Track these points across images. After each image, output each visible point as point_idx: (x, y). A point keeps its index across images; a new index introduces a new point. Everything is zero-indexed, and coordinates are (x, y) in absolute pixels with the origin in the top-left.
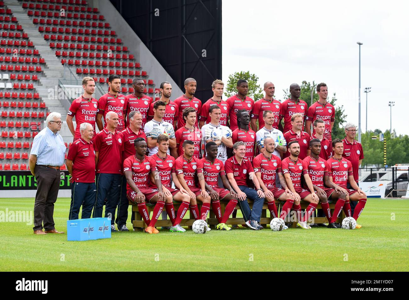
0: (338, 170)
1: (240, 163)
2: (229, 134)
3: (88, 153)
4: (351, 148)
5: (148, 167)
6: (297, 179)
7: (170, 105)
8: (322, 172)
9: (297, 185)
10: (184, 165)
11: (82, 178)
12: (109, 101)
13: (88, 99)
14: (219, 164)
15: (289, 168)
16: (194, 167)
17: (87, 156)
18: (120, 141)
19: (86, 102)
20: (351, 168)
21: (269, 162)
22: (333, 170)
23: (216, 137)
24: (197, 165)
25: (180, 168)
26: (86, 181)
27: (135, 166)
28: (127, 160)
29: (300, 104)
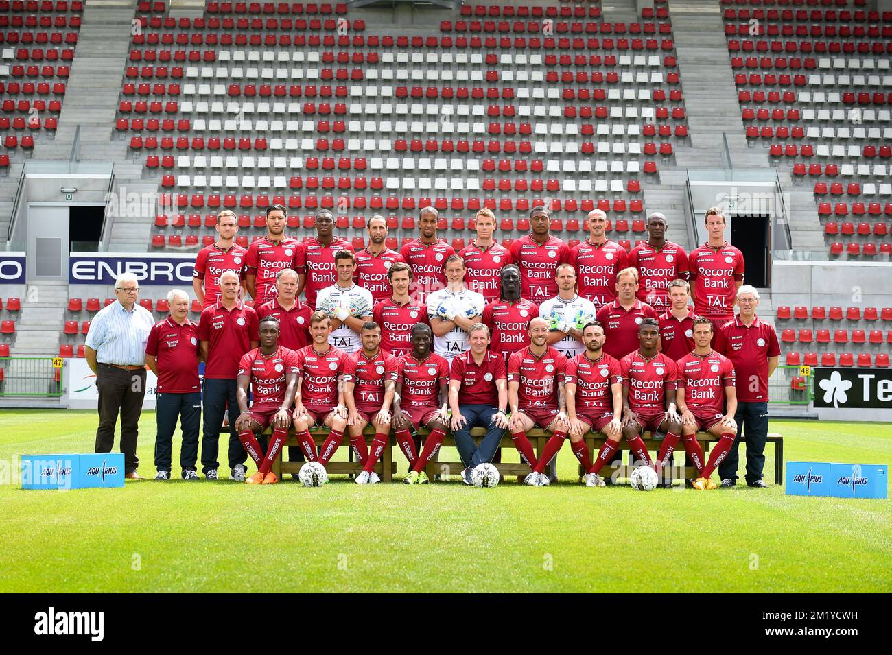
0: (697, 377)
1: (479, 362)
2: (472, 310)
3: (177, 342)
4: (744, 335)
5: (279, 368)
6: (597, 394)
7: (383, 258)
8: (658, 384)
9: (595, 404)
10: (359, 367)
11: (168, 384)
12: (261, 251)
13: (224, 249)
14: (435, 365)
15: (577, 374)
16: (380, 370)
17: (174, 347)
18: (241, 322)
19: (220, 254)
20: (729, 373)
21: (538, 364)
22: (686, 376)
23: (443, 315)
24: (385, 367)
25: (349, 372)
26: (173, 391)
27: (255, 366)
28: (247, 357)
29: (664, 252)
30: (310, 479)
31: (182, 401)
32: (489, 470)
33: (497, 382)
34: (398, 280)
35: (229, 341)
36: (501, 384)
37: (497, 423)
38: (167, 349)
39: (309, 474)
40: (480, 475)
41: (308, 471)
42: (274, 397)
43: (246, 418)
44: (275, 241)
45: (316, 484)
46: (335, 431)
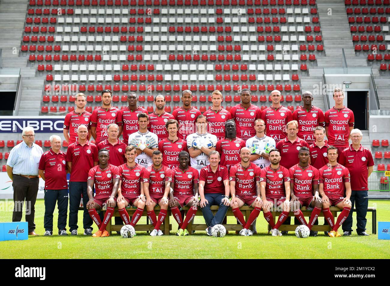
0: (330, 177)
1: (214, 171)
2: (210, 144)
3: (55, 162)
4: (355, 155)
5: (109, 176)
6: (277, 187)
7: (163, 117)
8: (309, 181)
9: (276, 192)
10: (152, 175)
11: (50, 185)
12: (99, 114)
13: (79, 113)
14: (191, 173)
15: (266, 177)
16: (162, 176)
17: (53, 166)
18: (89, 151)
19: (77, 116)
20: (347, 175)
22: (324, 177)
23: (196, 147)
24: (165, 174)
25: (146, 177)
26: (53, 188)
27: (96, 175)
28: (92, 170)
29: (312, 112)
30: (126, 234)
31: (58, 194)
32: (221, 228)
33: (224, 181)
34: (171, 128)
35: (83, 162)
36: (226, 182)
37: (225, 203)
38: (50, 166)
39: (125, 231)
40: (216, 231)
41: (125, 230)
42: (107, 191)
43: (92, 202)
44: (106, 109)
45: (129, 236)
46: (139, 208)
